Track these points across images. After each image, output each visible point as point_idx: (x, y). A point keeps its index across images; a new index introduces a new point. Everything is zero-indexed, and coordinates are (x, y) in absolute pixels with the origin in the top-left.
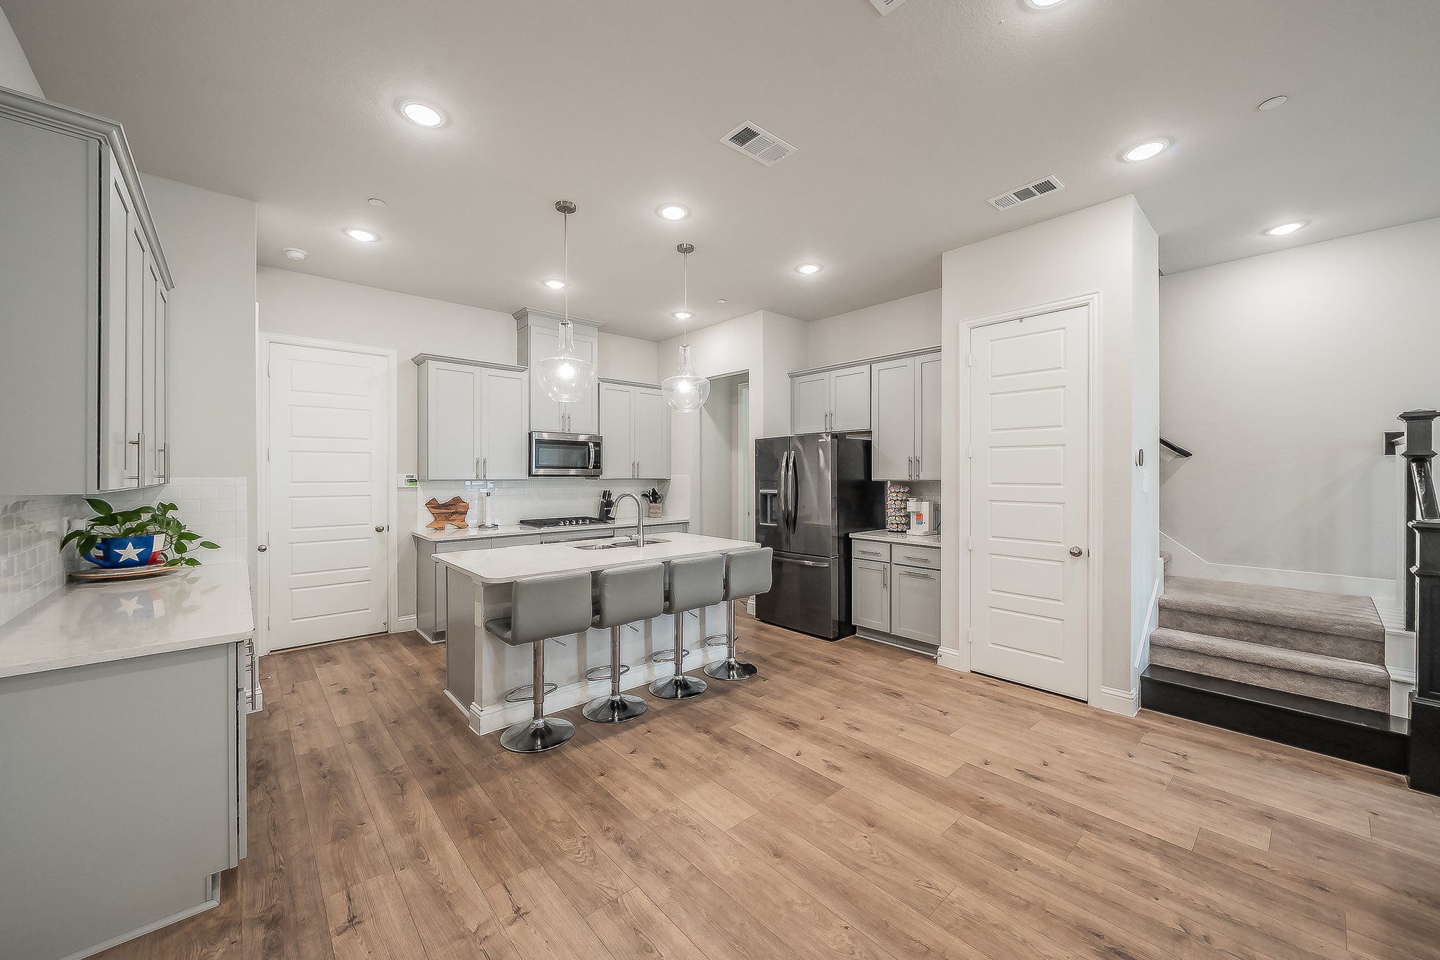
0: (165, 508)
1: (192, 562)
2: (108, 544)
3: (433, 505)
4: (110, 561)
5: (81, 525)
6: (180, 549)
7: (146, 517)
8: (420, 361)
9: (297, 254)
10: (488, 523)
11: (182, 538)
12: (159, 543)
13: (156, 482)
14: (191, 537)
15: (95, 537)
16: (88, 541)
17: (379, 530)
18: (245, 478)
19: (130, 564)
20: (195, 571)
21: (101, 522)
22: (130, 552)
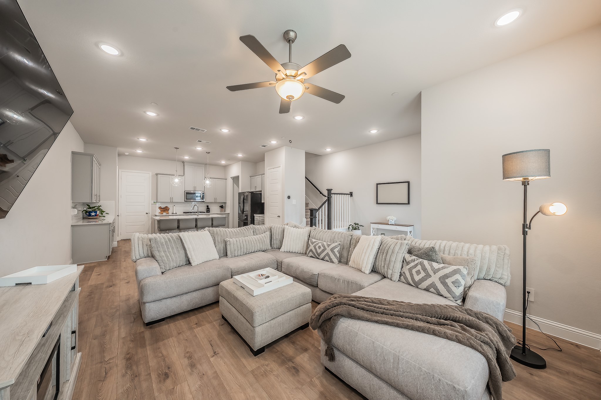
0: (99, 206)
1: (104, 216)
2: (90, 212)
3: (160, 208)
4: (90, 215)
5: (85, 209)
6: (102, 214)
7: (96, 208)
8: (157, 174)
9: (127, 154)
10: (174, 213)
11: (102, 212)
12: (98, 212)
13: (98, 201)
14: (104, 212)
15: (87, 211)
16: (86, 212)
17: (147, 213)
18: (114, 201)
19: (93, 216)
20: (104, 218)
21: (88, 208)
22: (93, 214)
